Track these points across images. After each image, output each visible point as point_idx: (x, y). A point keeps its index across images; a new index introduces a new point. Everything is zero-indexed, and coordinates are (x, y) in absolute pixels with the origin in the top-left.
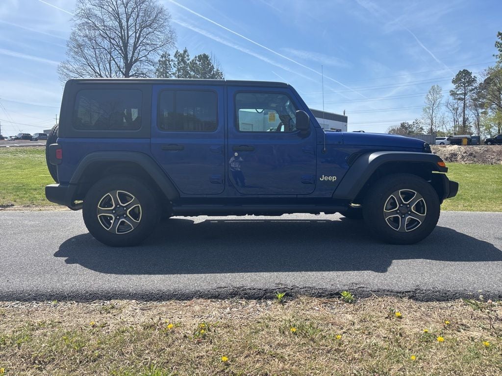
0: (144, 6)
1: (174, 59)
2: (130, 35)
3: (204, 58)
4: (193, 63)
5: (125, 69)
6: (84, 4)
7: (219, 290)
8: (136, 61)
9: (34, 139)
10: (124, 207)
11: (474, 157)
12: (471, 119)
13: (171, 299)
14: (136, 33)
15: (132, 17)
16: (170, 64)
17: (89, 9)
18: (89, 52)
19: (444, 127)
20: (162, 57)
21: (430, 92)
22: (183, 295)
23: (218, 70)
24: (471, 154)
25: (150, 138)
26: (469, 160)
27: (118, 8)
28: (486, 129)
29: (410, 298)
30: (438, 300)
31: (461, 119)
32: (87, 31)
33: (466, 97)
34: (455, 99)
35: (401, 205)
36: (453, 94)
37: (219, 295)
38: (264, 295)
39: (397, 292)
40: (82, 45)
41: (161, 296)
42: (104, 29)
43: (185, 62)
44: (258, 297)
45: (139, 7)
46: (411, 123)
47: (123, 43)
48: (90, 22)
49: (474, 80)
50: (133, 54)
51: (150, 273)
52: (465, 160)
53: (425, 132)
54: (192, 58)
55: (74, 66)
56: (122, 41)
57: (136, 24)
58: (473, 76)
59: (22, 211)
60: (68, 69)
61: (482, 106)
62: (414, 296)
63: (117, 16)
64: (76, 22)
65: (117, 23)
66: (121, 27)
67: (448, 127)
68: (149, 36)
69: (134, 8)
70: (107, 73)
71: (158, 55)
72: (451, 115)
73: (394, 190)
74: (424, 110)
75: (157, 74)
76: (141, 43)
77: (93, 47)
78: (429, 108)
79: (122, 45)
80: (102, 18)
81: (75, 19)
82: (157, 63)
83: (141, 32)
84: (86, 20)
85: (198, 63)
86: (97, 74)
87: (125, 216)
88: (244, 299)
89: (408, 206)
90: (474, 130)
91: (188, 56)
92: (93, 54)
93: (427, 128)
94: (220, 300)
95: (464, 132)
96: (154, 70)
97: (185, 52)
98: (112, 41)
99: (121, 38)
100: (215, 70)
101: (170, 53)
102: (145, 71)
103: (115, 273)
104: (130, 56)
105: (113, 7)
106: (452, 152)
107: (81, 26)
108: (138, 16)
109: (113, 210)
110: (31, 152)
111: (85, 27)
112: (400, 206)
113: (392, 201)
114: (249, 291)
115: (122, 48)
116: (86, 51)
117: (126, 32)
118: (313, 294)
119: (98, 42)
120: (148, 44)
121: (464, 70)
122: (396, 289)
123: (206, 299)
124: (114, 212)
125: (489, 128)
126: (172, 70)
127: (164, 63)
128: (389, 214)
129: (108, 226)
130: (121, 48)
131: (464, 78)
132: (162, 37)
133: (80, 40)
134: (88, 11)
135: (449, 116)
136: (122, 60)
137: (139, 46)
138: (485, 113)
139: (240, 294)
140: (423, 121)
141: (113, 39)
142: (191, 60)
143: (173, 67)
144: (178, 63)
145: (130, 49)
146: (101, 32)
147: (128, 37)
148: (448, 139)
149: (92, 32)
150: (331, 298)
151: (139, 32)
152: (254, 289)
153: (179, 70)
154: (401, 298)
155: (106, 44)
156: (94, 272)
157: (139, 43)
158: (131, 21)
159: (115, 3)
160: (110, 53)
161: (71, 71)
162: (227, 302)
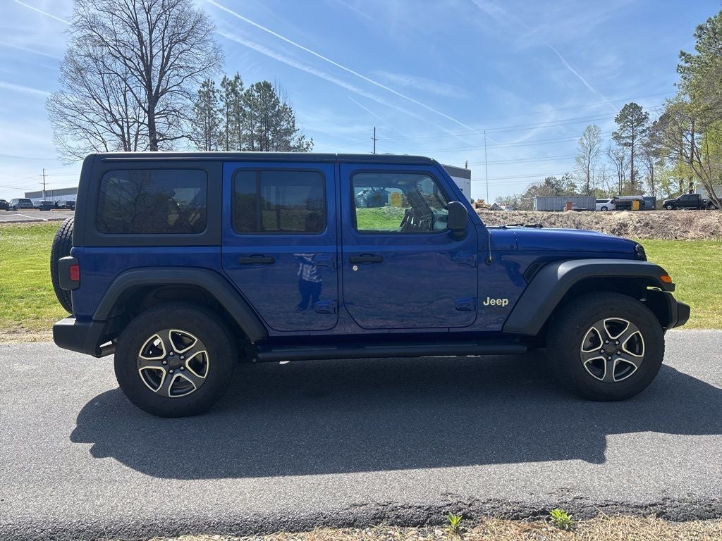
0: (175, 11)
1: (221, 88)
2: (154, 54)
3: (265, 88)
4: (248, 94)
5: (147, 104)
6: (86, 9)
7: (355, 510)
8: (164, 92)
9: (11, 207)
10: (180, 355)
11: (652, 228)
12: (641, 173)
13: (278, 530)
14: (164, 51)
15: (157, 28)
16: (215, 97)
17: (94, 16)
18: (93, 79)
19: (605, 183)
20: (203, 86)
21: (584, 135)
22: (297, 522)
23: (285, 105)
24: (647, 224)
25: (221, 246)
26: (645, 233)
27: (136, 14)
28: (663, 187)
29: (658, 516)
30: (701, 518)
31: (628, 173)
32: (91, 47)
33: (635, 141)
34: (619, 144)
35: (607, 342)
36: (617, 137)
37: (355, 521)
38: (428, 517)
39: (637, 507)
40: (83, 69)
41: (261, 526)
42: (116, 45)
43: (236, 94)
44: (418, 523)
45: (168, 13)
46: (559, 178)
47: (145, 65)
48: (94, 34)
49: (646, 118)
50: (160, 82)
51: (235, 476)
52: (639, 232)
53: (578, 191)
54: (247, 87)
55: (71, 99)
56: (144, 63)
57: (163, 38)
58: (643, 111)
59: (7, 343)
60: (62, 104)
61: (656, 154)
62: (664, 513)
63: (135, 26)
64: (75, 34)
65: (135, 36)
66: (142, 42)
67: (610, 184)
68: (183, 55)
69: (161, 14)
70: (121, 110)
71: (197, 84)
72: (614, 167)
73: (595, 319)
74: (578, 160)
75: (196, 111)
76: (171, 66)
77: (100, 71)
78: (584, 157)
79: (143, 69)
80: (112, 29)
81: (72, 30)
82: (195, 95)
83: (170, 49)
84: (89, 32)
85: (256, 94)
86: (106, 112)
87: (182, 368)
88: (396, 527)
89: (617, 343)
90: (646, 188)
91: (241, 84)
92: (100, 81)
93: (582, 185)
94: (357, 530)
95: (633, 191)
96: (192, 106)
97: (237, 78)
98: (128, 62)
99: (142, 58)
100: (280, 104)
101: (215, 80)
102: (177, 107)
103: (178, 477)
104: (155, 84)
105: (129, 12)
106: (621, 221)
107: (82, 41)
108: (166, 27)
109: (162, 360)
110: (10, 232)
111: (88, 42)
112: (604, 343)
113: (593, 335)
114: (402, 512)
115: (144, 73)
116: (89, 77)
117: (148, 49)
118: (505, 514)
119: (107, 64)
120: (181, 67)
121: (631, 104)
122: (634, 500)
123: (335, 528)
124: (165, 362)
125: (666, 185)
126: (217, 105)
127: (207, 94)
128: (588, 356)
129: (155, 385)
130: (141, 73)
131: (631, 115)
132: (202, 55)
133: (80, 61)
134: (92, 19)
135: (611, 169)
136: (143, 90)
137: (169, 69)
138: (661, 163)
139: (389, 518)
140: (576, 175)
141: (130, 60)
142: (245, 91)
143: (219, 101)
144: (227, 95)
145: (155, 73)
146: (112, 49)
147: (152, 57)
148: (612, 202)
149: (98, 49)
150: (534, 520)
151: (168, 49)
152: (410, 507)
153: (228, 105)
154: (645, 517)
155: (119, 67)
156: (142, 475)
157: (169, 65)
158: (156, 33)
159: (131, 7)
160: (125, 80)
161: (66, 107)
162: (369, 533)
